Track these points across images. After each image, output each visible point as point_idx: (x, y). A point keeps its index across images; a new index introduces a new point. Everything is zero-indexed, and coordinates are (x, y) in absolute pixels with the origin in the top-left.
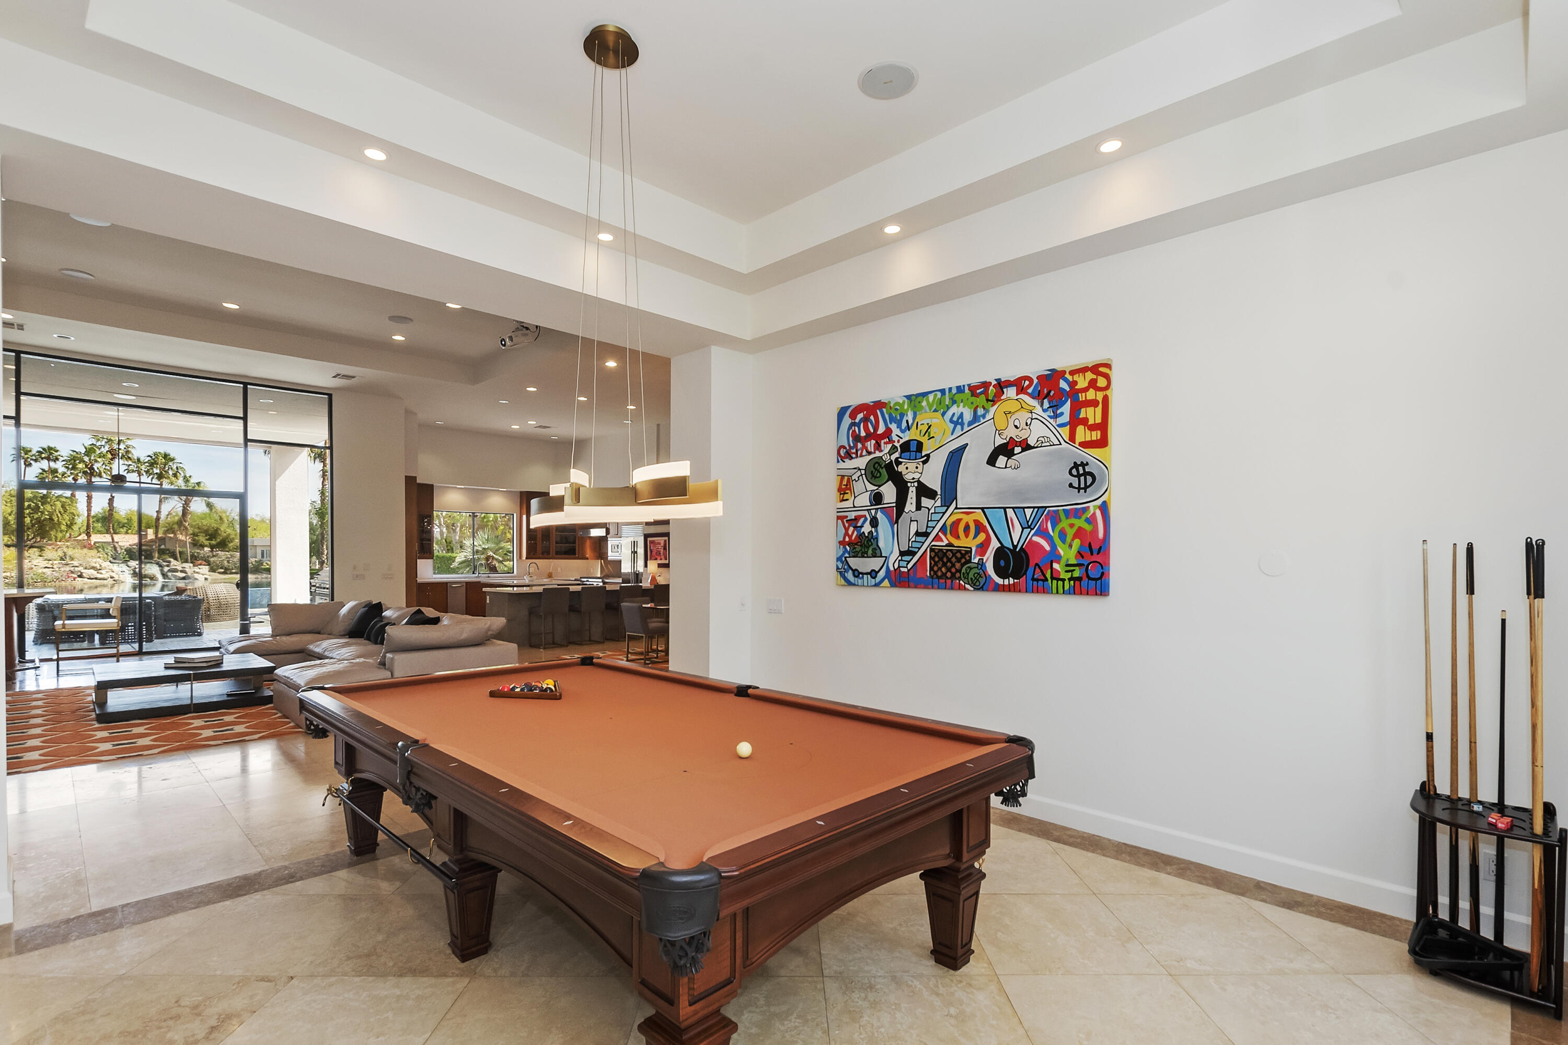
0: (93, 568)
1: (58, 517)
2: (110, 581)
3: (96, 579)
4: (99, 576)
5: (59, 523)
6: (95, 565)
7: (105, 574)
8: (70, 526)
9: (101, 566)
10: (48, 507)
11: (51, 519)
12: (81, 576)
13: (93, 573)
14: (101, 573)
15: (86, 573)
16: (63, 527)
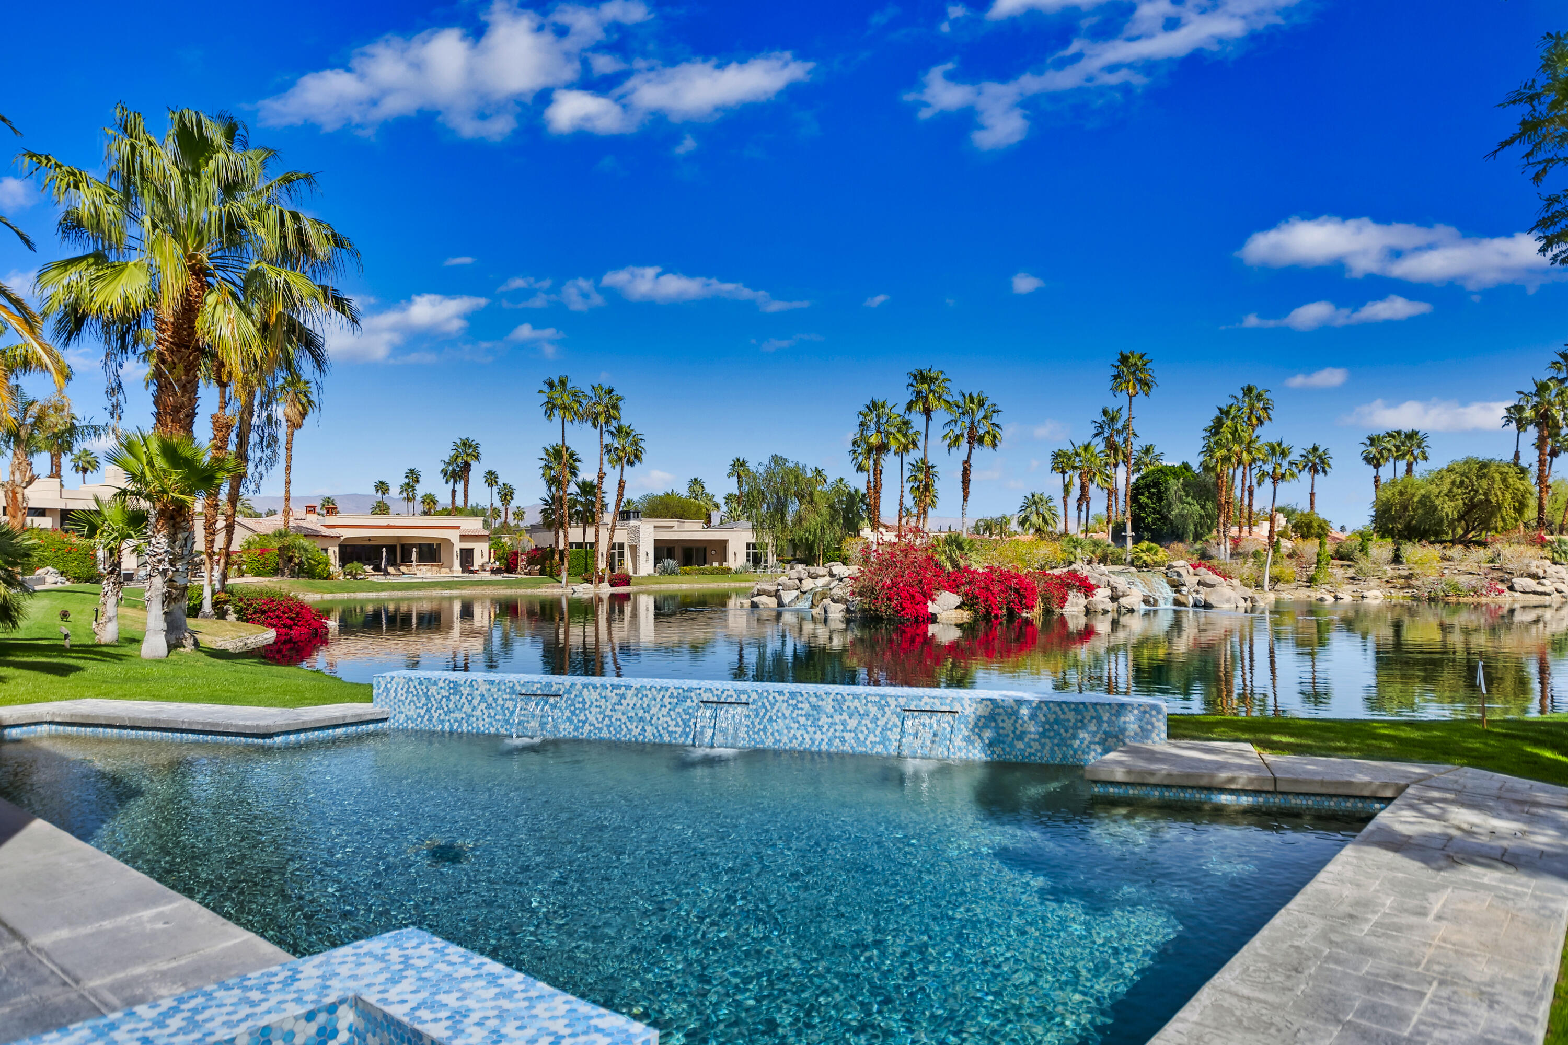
0: (1534, 576)
1: (1497, 496)
2: (1556, 599)
3: (1535, 593)
4: (1540, 589)
5: (1499, 507)
6: (1533, 570)
7: (1548, 586)
8: (1520, 508)
9: (1545, 572)
10: (1484, 483)
11: (1488, 501)
12: (1511, 588)
13: (1531, 584)
14: (1543, 585)
15: (1521, 582)
16: (1508, 511)
